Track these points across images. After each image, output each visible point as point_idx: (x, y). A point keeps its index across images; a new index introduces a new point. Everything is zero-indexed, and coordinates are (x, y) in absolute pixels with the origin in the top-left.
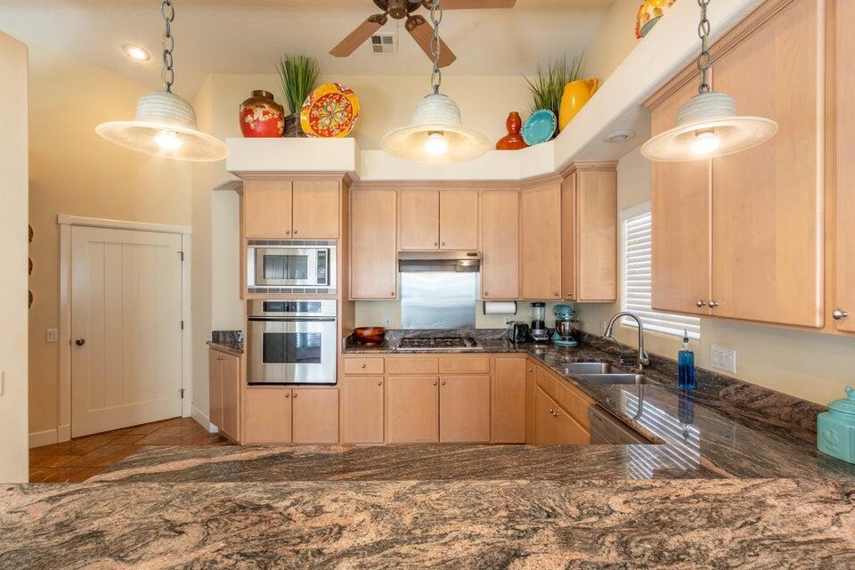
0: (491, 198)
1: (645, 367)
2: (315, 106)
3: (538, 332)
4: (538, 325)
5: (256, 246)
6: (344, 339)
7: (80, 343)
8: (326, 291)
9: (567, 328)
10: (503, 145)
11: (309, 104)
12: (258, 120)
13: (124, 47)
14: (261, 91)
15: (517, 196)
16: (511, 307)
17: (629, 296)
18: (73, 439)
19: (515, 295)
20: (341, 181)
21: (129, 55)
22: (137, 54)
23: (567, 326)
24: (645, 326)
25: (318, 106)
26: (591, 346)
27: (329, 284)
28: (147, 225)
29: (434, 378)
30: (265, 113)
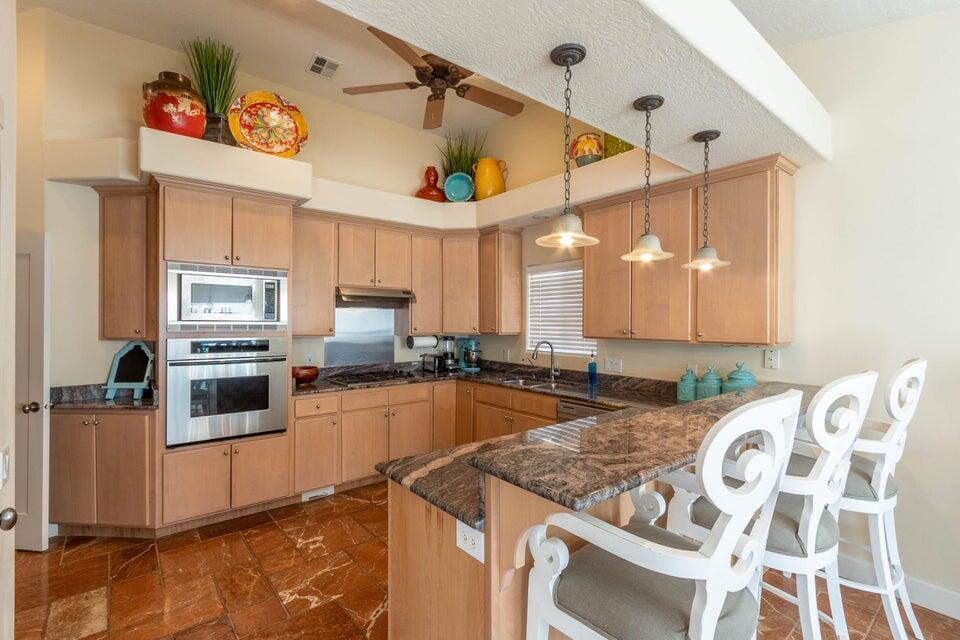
0: (418, 241)
1: (555, 377)
2: (246, 111)
3: (450, 362)
4: (450, 355)
5: (180, 272)
6: (294, 381)
8: (275, 327)
9: (474, 357)
10: (422, 194)
11: (239, 107)
12: (184, 112)
14: (177, 75)
15: (438, 242)
16: (433, 341)
17: (531, 329)
19: (436, 330)
20: (291, 207)
23: (474, 356)
24: (555, 350)
25: (250, 112)
26: (495, 370)
27: (278, 320)
29: (385, 411)
30: (193, 107)
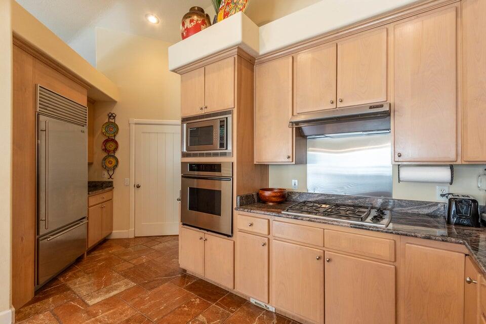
2: (227, 4)
5: (186, 123)
6: (239, 198)
7: (138, 187)
8: (225, 154)
11: (223, 4)
13: (146, 16)
14: (194, 7)
18: (136, 237)
20: (236, 56)
21: (148, 20)
22: (153, 20)
25: (229, 3)
27: (227, 149)
28: (165, 121)
29: (319, 252)
